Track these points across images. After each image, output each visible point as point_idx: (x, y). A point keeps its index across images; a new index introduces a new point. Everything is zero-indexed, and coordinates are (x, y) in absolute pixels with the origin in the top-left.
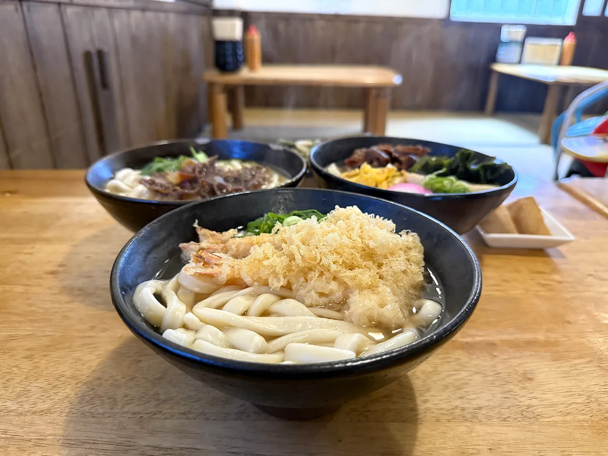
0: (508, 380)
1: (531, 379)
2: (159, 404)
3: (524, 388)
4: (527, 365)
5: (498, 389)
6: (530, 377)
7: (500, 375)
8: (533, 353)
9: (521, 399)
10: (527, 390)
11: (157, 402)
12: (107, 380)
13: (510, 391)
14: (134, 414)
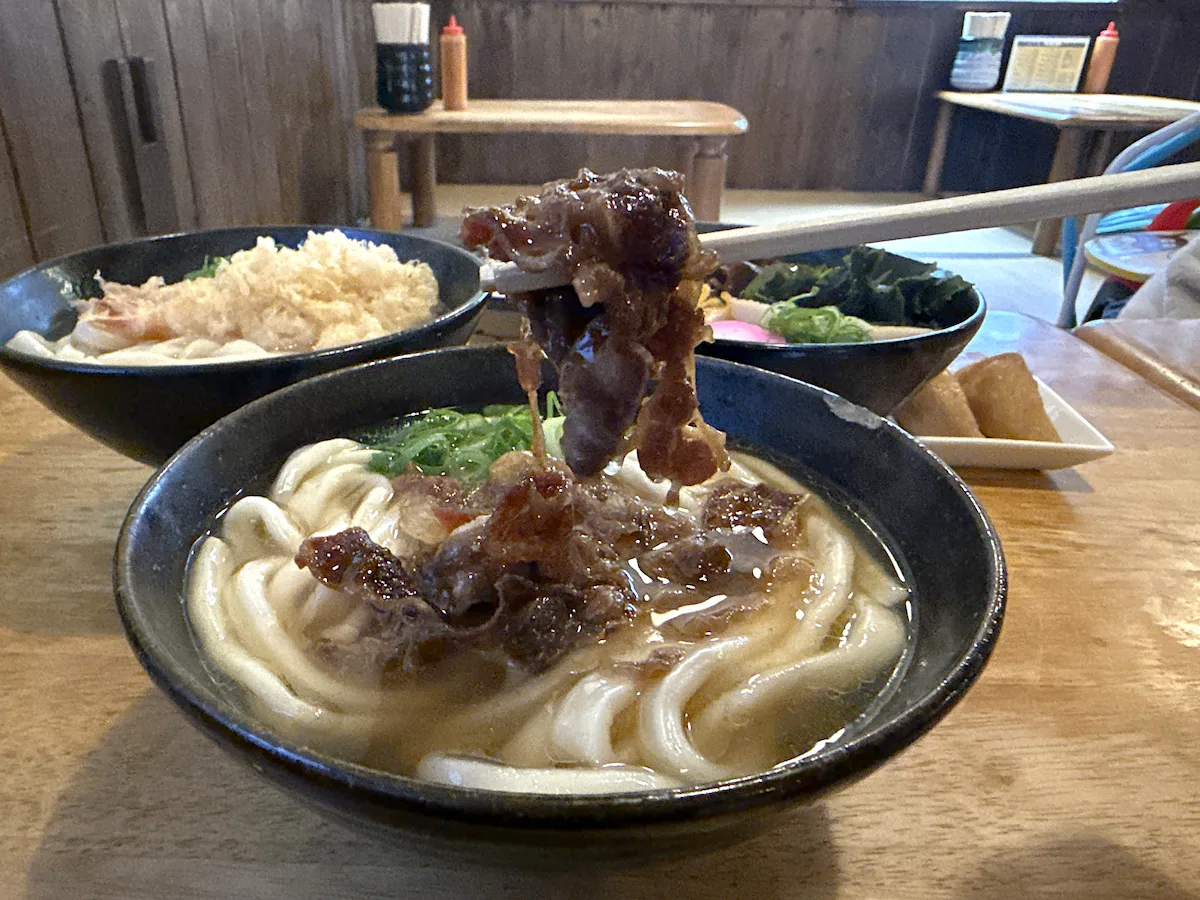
0: (951, 779)
1: (1007, 781)
2: (134, 819)
3: (988, 803)
4: (999, 744)
5: (924, 802)
6: (1004, 774)
7: (932, 767)
8: (1013, 715)
9: (983, 832)
10: (997, 808)
11: (129, 814)
12: (29, 759)
13: (956, 810)
14: (72, 841)
